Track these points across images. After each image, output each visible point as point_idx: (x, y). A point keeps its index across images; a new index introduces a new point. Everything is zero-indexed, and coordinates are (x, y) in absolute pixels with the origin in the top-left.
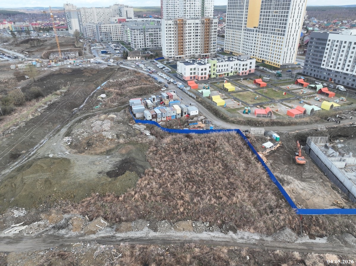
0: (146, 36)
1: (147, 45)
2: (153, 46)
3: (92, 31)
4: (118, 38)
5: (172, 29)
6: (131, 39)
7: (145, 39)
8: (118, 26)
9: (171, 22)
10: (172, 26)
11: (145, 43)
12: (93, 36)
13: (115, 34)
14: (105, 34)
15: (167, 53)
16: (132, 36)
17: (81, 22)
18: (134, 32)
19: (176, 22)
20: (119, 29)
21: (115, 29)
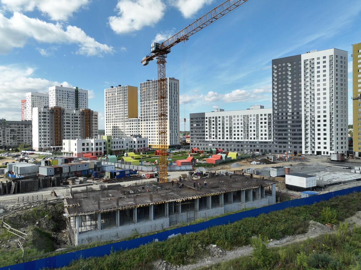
0: (6, 132)
2: (15, 144)
5: (47, 118)
7: (4, 135)
9: (46, 111)
10: (47, 115)
11: (4, 140)
15: (40, 144)
19: (52, 110)
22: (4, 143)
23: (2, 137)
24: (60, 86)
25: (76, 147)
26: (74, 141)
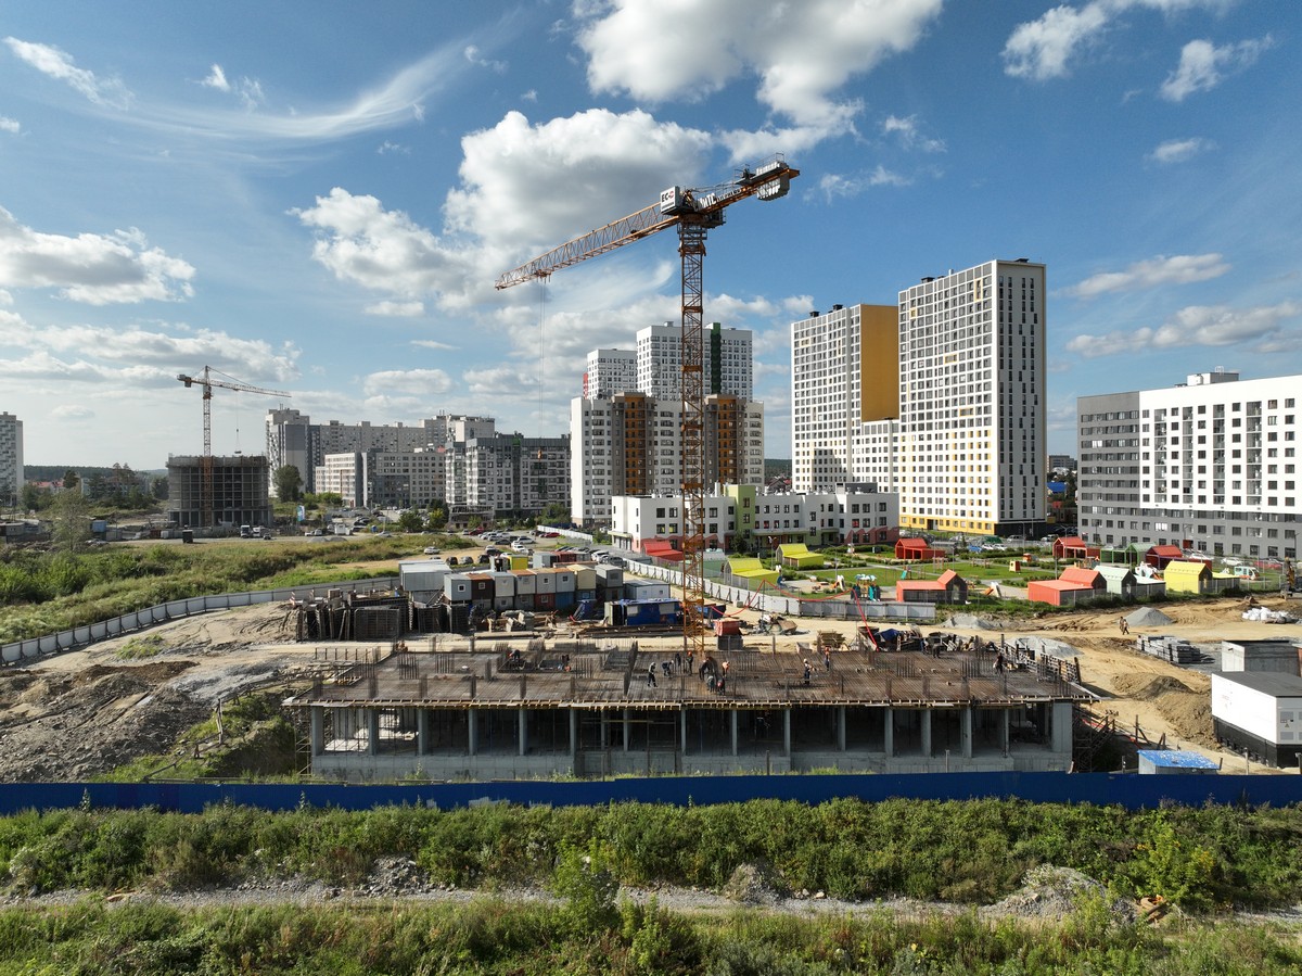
0: (522, 469)
1: (522, 501)
3: (345, 474)
4: (430, 498)
5: (606, 428)
6: (471, 481)
7: (517, 478)
8: (433, 459)
9: (604, 406)
10: (606, 418)
11: (517, 494)
12: (345, 492)
13: (420, 483)
14: (387, 484)
15: (588, 507)
16: (471, 473)
17: (315, 460)
18: (482, 456)
19: (620, 404)
20: (437, 468)
21: (423, 468)
22: (517, 501)
23: (512, 485)
24: (666, 325)
25: (638, 520)
26: (634, 503)
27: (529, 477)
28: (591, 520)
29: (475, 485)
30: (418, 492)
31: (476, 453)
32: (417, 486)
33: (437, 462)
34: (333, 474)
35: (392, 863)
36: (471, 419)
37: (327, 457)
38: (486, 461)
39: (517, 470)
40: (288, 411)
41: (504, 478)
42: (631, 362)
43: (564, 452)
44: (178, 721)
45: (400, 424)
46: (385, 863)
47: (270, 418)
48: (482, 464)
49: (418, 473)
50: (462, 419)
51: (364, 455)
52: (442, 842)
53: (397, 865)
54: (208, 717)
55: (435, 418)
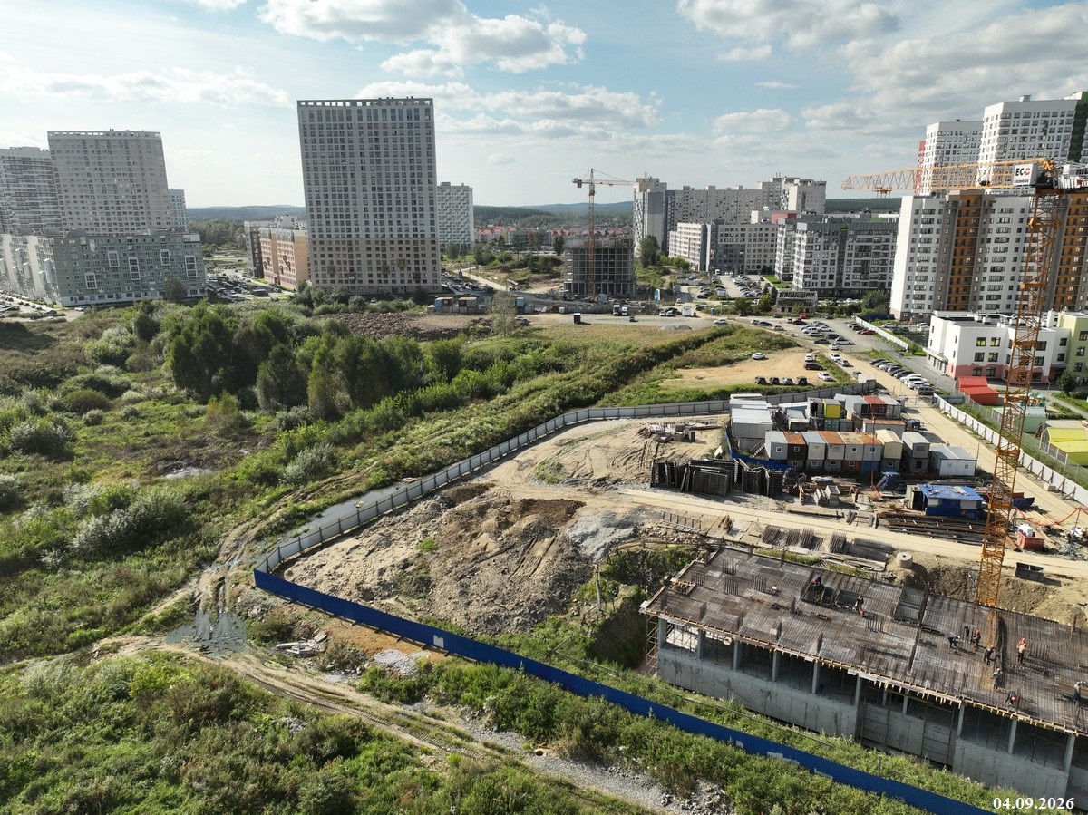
0: (847, 252)
1: (844, 281)
2: (865, 284)
3: (692, 241)
4: (762, 264)
5: (935, 226)
6: (798, 260)
7: (841, 260)
8: (767, 230)
9: (936, 204)
10: (936, 216)
11: (840, 274)
12: (692, 256)
13: (754, 251)
14: (726, 252)
15: (907, 301)
16: (799, 253)
17: (669, 225)
18: (810, 240)
19: (954, 202)
20: (770, 238)
21: (758, 238)
22: (839, 281)
23: (835, 266)
24: (1021, 99)
25: (956, 347)
26: (954, 329)
27: (853, 259)
28: (909, 313)
29: (802, 265)
30: (751, 259)
31: (805, 236)
32: (752, 254)
33: (770, 233)
34: (683, 240)
35: (708, 788)
36: (804, 182)
37: (679, 224)
38: (814, 244)
39: (842, 253)
40: (651, 179)
41: (829, 260)
42: (975, 133)
43: (891, 236)
44: (572, 580)
45: (741, 187)
46: (704, 786)
47: (637, 186)
48: (809, 248)
49: (752, 243)
50: (796, 182)
51: (709, 227)
52: (745, 786)
53: (712, 791)
54: (591, 577)
55: (771, 181)
